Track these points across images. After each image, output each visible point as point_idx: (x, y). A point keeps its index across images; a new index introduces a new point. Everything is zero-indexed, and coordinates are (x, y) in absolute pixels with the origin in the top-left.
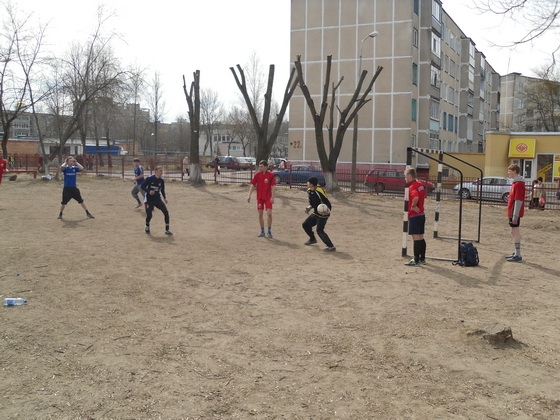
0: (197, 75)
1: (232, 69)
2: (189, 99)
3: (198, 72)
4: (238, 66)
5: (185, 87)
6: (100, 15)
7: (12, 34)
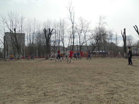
0: (125, 30)
1: (134, 27)
2: (123, 36)
3: (125, 29)
4: (136, 26)
5: (122, 33)
6: (100, 19)
7: (82, 26)
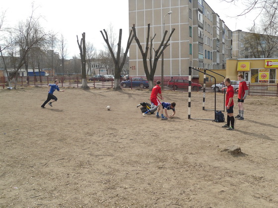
0: (84, 35)
1: (101, 31)
2: (80, 47)
3: (84, 33)
4: (104, 30)
5: (78, 41)
6: (33, 7)
